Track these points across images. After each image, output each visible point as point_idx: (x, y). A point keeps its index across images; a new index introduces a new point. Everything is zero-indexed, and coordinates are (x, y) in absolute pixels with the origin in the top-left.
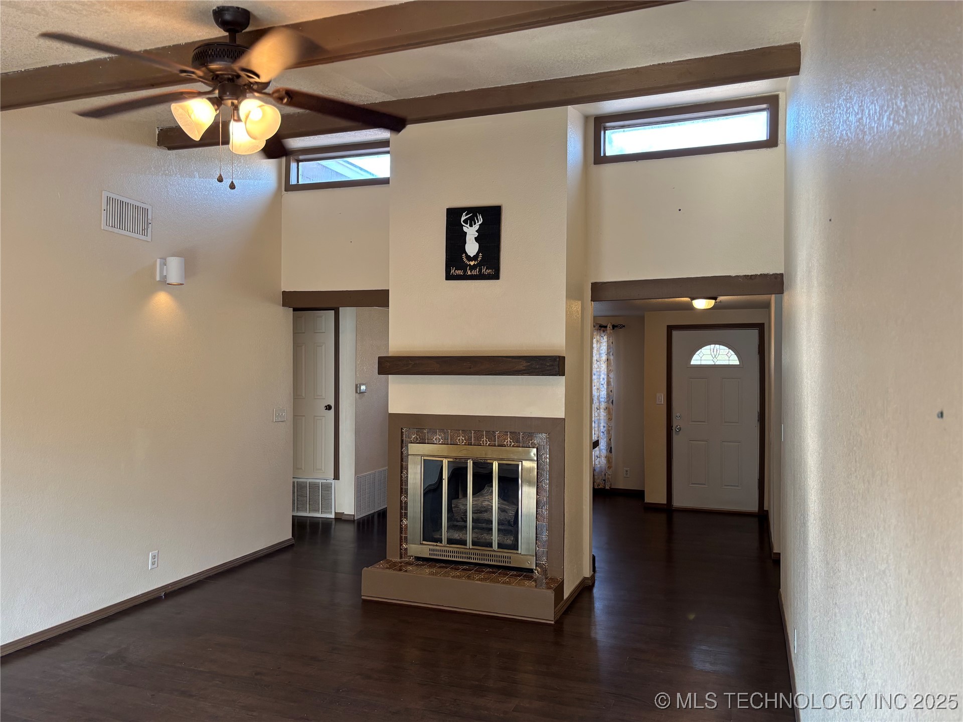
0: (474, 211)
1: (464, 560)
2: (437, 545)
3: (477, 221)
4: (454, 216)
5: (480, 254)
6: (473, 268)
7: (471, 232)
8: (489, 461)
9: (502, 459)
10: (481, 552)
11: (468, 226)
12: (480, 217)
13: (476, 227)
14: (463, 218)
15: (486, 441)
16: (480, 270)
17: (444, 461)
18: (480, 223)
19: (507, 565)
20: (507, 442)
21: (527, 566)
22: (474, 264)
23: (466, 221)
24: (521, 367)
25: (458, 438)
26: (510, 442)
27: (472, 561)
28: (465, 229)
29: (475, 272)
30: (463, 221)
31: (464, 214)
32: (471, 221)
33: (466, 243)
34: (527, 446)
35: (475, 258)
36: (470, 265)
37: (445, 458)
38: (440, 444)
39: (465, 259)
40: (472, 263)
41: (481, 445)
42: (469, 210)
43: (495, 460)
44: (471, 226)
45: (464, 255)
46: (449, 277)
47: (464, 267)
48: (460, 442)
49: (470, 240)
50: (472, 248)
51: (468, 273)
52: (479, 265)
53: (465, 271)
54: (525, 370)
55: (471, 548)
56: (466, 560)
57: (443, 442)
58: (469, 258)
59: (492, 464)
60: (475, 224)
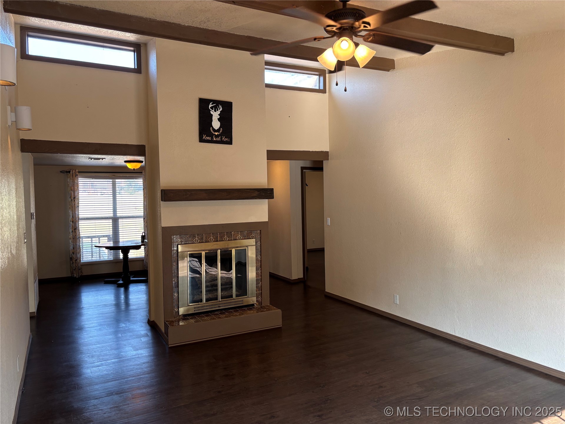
0: (217, 103)
1: (216, 309)
2: (199, 304)
3: (219, 109)
4: (204, 104)
5: (221, 129)
6: (217, 136)
7: (216, 115)
8: (230, 249)
9: (237, 247)
10: (226, 302)
11: (213, 111)
12: (220, 107)
13: (218, 112)
14: (210, 106)
15: (227, 238)
16: (221, 138)
17: (202, 253)
18: (221, 110)
19: (241, 305)
20: (239, 237)
21: (251, 303)
22: (218, 134)
23: (212, 108)
24: (255, 195)
25: (210, 238)
26: (240, 237)
27: (221, 308)
28: (211, 112)
29: (219, 139)
30: (210, 108)
31: (211, 103)
32: (215, 108)
33: (212, 121)
34: (249, 238)
35: (218, 130)
36: (215, 134)
37: (203, 251)
38: (198, 243)
39: (212, 131)
40: (216, 134)
41: (224, 241)
42: (214, 101)
43: (233, 248)
44: (215, 111)
45: (211, 128)
46: (201, 140)
47: (211, 135)
48: (210, 240)
49: (215, 119)
50: (216, 124)
51: (214, 139)
52: (221, 135)
53: (212, 138)
54: (257, 196)
55: (220, 300)
56: (217, 308)
57: (200, 242)
58: (214, 130)
59: (231, 250)
60: (218, 110)
